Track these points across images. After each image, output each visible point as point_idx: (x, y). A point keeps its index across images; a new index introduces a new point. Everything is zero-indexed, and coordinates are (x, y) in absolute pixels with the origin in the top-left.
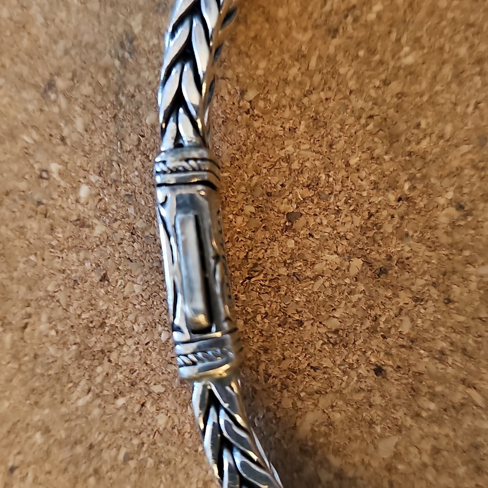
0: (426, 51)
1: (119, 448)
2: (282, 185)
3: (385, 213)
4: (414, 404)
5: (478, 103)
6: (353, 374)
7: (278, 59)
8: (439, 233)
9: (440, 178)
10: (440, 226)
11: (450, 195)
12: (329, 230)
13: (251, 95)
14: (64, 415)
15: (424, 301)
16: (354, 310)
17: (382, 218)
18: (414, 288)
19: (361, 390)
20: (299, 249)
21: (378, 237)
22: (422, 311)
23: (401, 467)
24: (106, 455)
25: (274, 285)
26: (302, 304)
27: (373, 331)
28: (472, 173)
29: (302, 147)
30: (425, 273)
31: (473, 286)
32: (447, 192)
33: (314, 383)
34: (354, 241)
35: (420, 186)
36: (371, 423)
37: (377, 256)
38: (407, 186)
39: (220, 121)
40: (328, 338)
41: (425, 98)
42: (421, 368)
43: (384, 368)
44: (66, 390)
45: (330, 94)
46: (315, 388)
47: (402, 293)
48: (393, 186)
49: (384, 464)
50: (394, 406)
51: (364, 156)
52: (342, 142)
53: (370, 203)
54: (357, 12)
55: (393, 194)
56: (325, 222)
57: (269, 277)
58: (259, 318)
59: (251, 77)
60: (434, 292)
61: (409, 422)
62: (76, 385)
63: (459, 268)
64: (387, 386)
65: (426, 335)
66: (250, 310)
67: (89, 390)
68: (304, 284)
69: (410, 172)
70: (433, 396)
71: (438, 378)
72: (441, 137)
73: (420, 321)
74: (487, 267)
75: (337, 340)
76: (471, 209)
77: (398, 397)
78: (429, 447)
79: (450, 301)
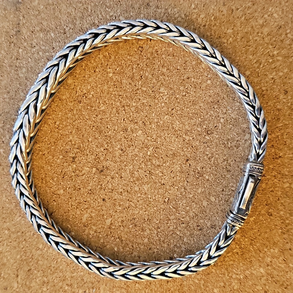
0: (108, 105)
1: (31, 232)
2: (70, 149)
3: (101, 154)
4: (115, 208)
5: (124, 119)
6: (97, 202)
7: (65, 112)
9: (115, 142)
10: (117, 156)
11: (119, 147)
12: (85, 160)
13: (58, 123)
14: (13, 224)
15: (115, 178)
16: (95, 183)
18: (111, 175)
19: (99, 206)
20: (77, 167)
21: (100, 161)
22: (114, 181)
23: (113, 227)
24: (27, 234)
25: (71, 178)
26: (80, 183)
27: (101, 188)
28: (125, 140)
29: (75, 137)
30: (114, 170)
31: (128, 172)
33: (86, 206)
34: (93, 163)
35: (110, 145)
36: (103, 215)
37: (100, 167)
38: (106, 146)
39: (50, 132)
40: (88, 192)
41: (109, 119)
42: (116, 198)
43: (105, 199)
44: (13, 217)
45: (81, 121)
47: (108, 177)
48: (102, 146)
49: (108, 227)
50: (109, 210)
51: (93, 138)
52: (86, 134)
53: (96, 152)
54: (86, 95)
56: (84, 158)
57: (69, 176)
58: (67, 189)
59: (57, 117)
60: (117, 175)
61: (114, 214)
62: (16, 215)
63: (123, 167)
64: (107, 204)
65: (116, 188)
66: (65, 187)
67: (20, 216)
68: (79, 177)
69: (107, 141)
70: (120, 205)
71: (121, 200)
72: (115, 130)
73: (114, 184)
74: (132, 166)
75: (91, 192)
76: (125, 150)
77: (110, 207)
78: (121, 221)
79: (122, 177)
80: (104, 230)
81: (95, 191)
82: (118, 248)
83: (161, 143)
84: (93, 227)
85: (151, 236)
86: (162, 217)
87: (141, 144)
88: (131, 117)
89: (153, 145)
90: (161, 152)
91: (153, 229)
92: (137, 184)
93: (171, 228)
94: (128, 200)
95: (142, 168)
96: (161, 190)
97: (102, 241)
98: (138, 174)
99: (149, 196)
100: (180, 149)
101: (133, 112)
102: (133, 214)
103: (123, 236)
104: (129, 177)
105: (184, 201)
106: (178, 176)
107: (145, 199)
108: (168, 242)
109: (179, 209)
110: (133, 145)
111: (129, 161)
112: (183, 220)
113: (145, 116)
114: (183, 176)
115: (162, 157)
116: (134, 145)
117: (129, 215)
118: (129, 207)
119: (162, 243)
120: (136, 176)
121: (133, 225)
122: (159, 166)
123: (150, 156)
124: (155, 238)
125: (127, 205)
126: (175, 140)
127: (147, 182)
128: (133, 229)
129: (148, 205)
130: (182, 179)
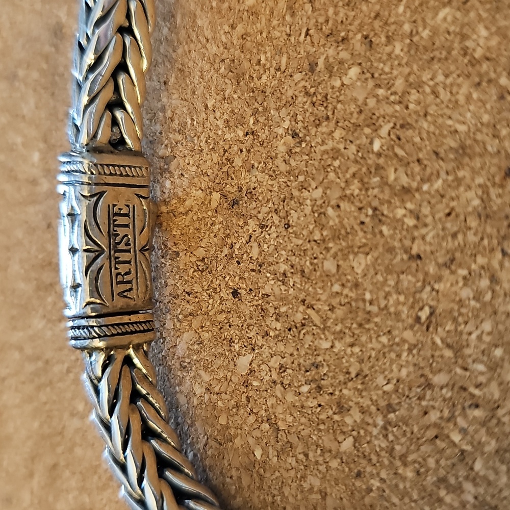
2: (161, 133)
3: (236, 148)
4: (263, 324)
5: (308, 30)
6: (217, 297)
8: (279, 161)
9: (278, 109)
10: (279, 156)
11: (286, 124)
12: (195, 168)
15: (269, 227)
16: (215, 239)
17: (233, 153)
18: (260, 216)
19: (222, 311)
20: (175, 188)
21: (231, 172)
22: (267, 236)
23: (255, 383)
26: (178, 237)
27: (230, 257)
28: (305, 100)
29: (174, 97)
31: (308, 210)
32: (284, 121)
33: (188, 306)
34: (212, 177)
35: (261, 119)
36: (231, 341)
37: (231, 189)
38: (252, 122)
40: (197, 266)
41: (264, 35)
42: (267, 290)
43: (239, 291)
45: (192, 46)
46: (189, 310)
47: (250, 222)
48: (241, 122)
49: (242, 380)
50: (249, 326)
51: (218, 98)
52: (202, 88)
53: (224, 141)
55: (241, 129)
56: (192, 162)
60: (276, 219)
61: (260, 341)
63: (296, 193)
64: (242, 307)
65: (271, 259)
68: (178, 219)
69: (254, 107)
70: (278, 316)
71: (282, 299)
72: (279, 69)
73: (266, 246)
74: (320, 190)
75: (204, 267)
76: (305, 135)
77: (251, 318)
78: (277, 366)
79: (289, 226)
80: (230, 390)
81: (214, 262)
82: (265, 453)
83: (418, 108)
84: (202, 373)
85: (366, 431)
86: (404, 372)
87: (355, 115)
88: (330, 22)
89: (392, 116)
90: (417, 140)
91: (373, 409)
92: (332, 251)
93: (434, 416)
94: (303, 301)
95: (350, 198)
96: (410, 277)
97: (223, 420)
98: (339, 216)
99: (368, 296)
100: (485, 130)
101: (336, 6)
102: (315, 351)
103: (281, 416)
104: (311, 227)
105: (487, 326)
106: (472, 232)
107: (354, 304)
108: (419, 463)
109: (467, 351)
110: (328, 118)
111: (314, 172)
112: (477, 392)
113: (373, 15)
114: (489, 230)
115: (418, 161)
116: (331, 116)
117: (303, 353)
118: (303, 325)
119: (398, 463)
120: (331, 223)
121: (313, 386)
122: (406, 190)
123: (379, 155)
124: (376, 442)
125: (299, 317)
126: (469, 98)
127: (365, 245)
128: (311, 399)
129: (360, 325)
130: (486, 242)
